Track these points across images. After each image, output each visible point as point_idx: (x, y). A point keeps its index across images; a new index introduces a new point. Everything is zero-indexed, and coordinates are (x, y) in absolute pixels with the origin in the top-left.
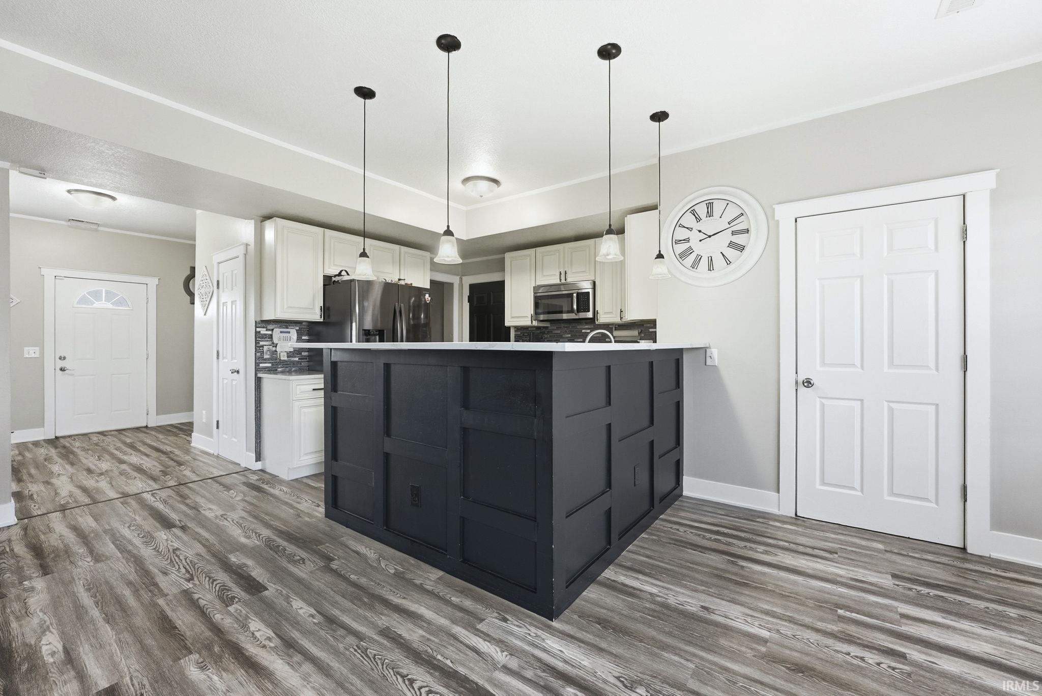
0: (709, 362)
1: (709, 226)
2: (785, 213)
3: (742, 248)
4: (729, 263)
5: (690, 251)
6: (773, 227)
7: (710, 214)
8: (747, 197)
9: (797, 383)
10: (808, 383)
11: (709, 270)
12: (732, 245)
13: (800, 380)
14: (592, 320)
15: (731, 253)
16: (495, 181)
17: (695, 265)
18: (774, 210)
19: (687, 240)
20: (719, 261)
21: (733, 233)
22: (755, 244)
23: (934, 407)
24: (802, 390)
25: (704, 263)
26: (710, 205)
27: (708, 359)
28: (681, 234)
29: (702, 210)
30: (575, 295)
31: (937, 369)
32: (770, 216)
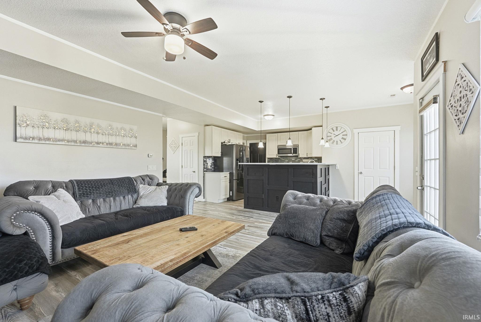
0: (336, 168)
1: (336, 133)
2: (356, 131)
3: (345, 139)
4: (342, 143)
5: (331, 139)
6: (353, 134)
7: (337, 130)
8: (346, 126)
9: (358, 173)
10: (361, 173)
11: (337, 144)
12: (342, 138)
13: (359, 172)
14: (297, 156)
15: (342, 140)
16: (273, 115)
17: (333, 143)
18: (353, 130)
19: (331, 136)
20: (339, 142)
21: (343, 135)
22: (349, 138)
23: (388, 178)
24: (360, 175)
25: (335, 142)
26: (337, 128)
27: (336, 167)
28: (329, 134)
29: (335, 129)
30: (292, 149)
31: (389, 169)
32: (352, 132)
